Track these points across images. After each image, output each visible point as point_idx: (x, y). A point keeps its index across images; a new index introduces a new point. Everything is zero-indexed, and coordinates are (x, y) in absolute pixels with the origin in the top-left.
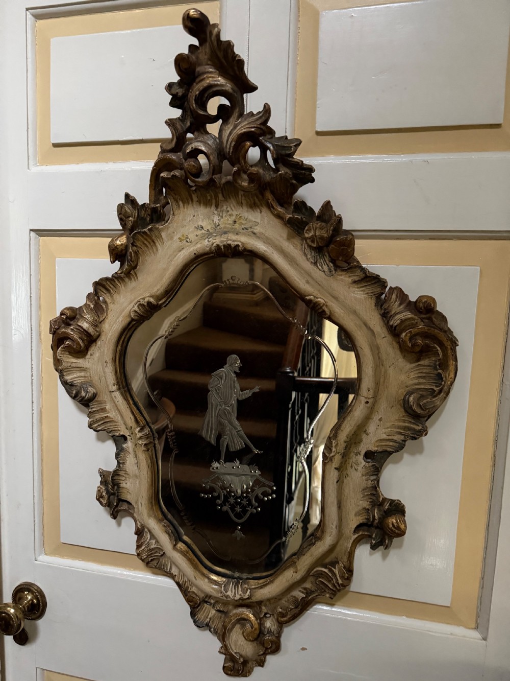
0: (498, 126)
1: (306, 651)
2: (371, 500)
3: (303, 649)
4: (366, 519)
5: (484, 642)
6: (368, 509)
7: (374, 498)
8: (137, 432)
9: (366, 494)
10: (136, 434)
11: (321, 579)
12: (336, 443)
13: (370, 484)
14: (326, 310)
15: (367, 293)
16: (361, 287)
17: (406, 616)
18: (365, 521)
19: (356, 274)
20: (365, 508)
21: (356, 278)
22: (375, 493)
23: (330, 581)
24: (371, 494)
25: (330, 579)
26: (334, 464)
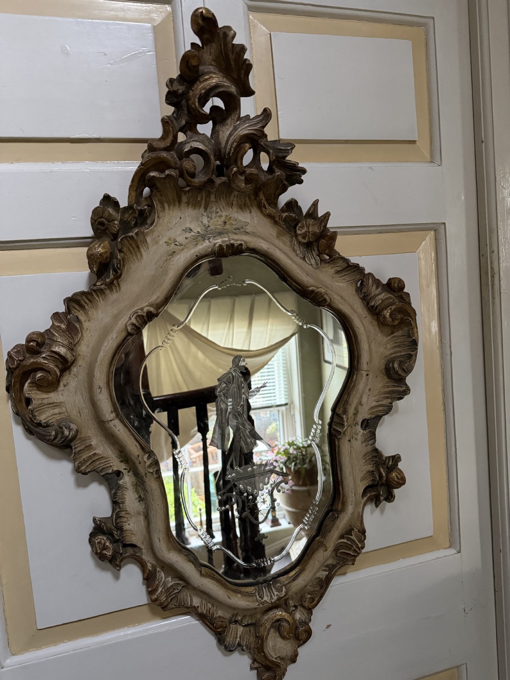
0: (414, 142)
1: (330, 627)
2: (374, 462)
3: (328, 626)
4: (371, 480)
5: (459, 554)
6: (373, 471)
7: (377, 459)
8: (145, 460)
9: (367, 458)
10: (145, 462)
11: (341, 551)
12: (347, 417)
13: (369, 448)
14: (327, 298)
15: (348, 281)
16: (342, 276)
17: (403, 558)
18: (370, 483)
19: (339, 265)
20: (369, 472)
21: (339, 269)
22: (376, 454)
23: (351, 548)
24: (373, 457)
25: (350, 547)
26: (347, 437)
